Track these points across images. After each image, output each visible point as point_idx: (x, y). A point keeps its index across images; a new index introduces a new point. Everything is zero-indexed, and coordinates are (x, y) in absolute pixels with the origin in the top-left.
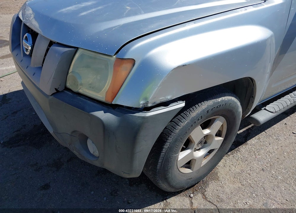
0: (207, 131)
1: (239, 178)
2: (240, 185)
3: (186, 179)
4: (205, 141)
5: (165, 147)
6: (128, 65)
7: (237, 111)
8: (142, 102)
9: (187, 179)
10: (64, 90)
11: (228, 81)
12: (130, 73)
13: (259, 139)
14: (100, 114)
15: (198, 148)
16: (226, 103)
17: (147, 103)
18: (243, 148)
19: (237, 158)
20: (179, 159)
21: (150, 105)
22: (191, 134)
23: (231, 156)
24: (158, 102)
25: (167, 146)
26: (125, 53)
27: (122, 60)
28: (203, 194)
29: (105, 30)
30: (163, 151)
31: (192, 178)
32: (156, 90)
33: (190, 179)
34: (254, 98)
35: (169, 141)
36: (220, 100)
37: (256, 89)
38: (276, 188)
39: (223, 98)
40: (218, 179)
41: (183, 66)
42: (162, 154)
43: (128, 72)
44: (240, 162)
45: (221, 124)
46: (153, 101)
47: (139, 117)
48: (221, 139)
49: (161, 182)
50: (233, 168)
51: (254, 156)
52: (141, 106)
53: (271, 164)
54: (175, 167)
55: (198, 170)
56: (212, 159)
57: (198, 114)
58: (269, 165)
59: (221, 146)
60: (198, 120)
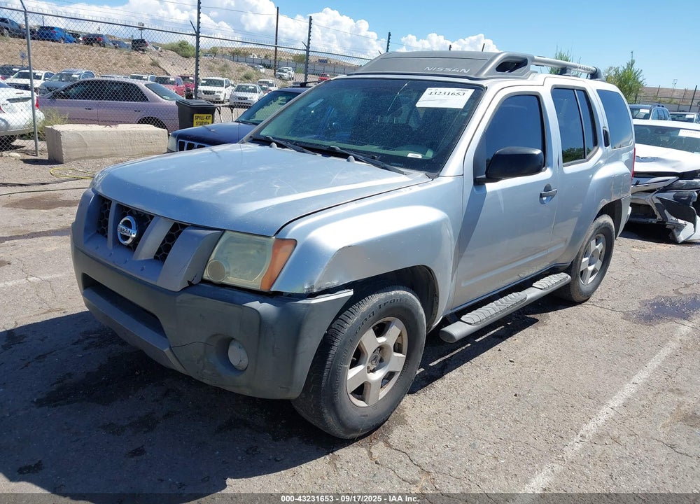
0: (382, 340)
1: (435, 419)
2: (437, 428)
3: (359, 415)
4: (380, 357)
5: (332, 352)
6: (289, 247)
7: (418, 312)
8: (306, 287)
9: (361, 416)
10: (200, 282)
11: (400, 268)
12: (291, 254)
13: (462, 371)
14: (255, 305)
15: (372, 368)
16: (401, 298)
17: (312, 287)
18: (438, 384)
19: (431, 396)
20: (348, 379)
21: (315, 291)
22: (362, 339)
23: (422, 395)
24: (324, 287)
25: (333, 351)
26: (286, 233)
27: (282, 241)
28: (386, 442)
29: (257, 210)
30: (330, 359)
31: (367, 415)
32: (321, 272)
33: (364, 416)
34: (438, 297)
35: (336, 344)
36: (393, 293)
37: (437, 282)
38: (486, 427)
39: (397, 292)
40: (405, 423)
41: (349, 246)
42: (328, 363)
43: (288, 254)
44: (436, 401)
45: (399, 331)
46: (319, 286)
47: (304, 304)
48: (402, 356)
49: (326, 411)
50: (427, 409)
51: (455, 393)
52: (305, 292)
53: (480, 400)
54: (345, 392)
55: (376, 405)
56: (393, 388)
57: (369, 310)
58: (476, 402)
59: (403, 369)
60: (370, 316)
